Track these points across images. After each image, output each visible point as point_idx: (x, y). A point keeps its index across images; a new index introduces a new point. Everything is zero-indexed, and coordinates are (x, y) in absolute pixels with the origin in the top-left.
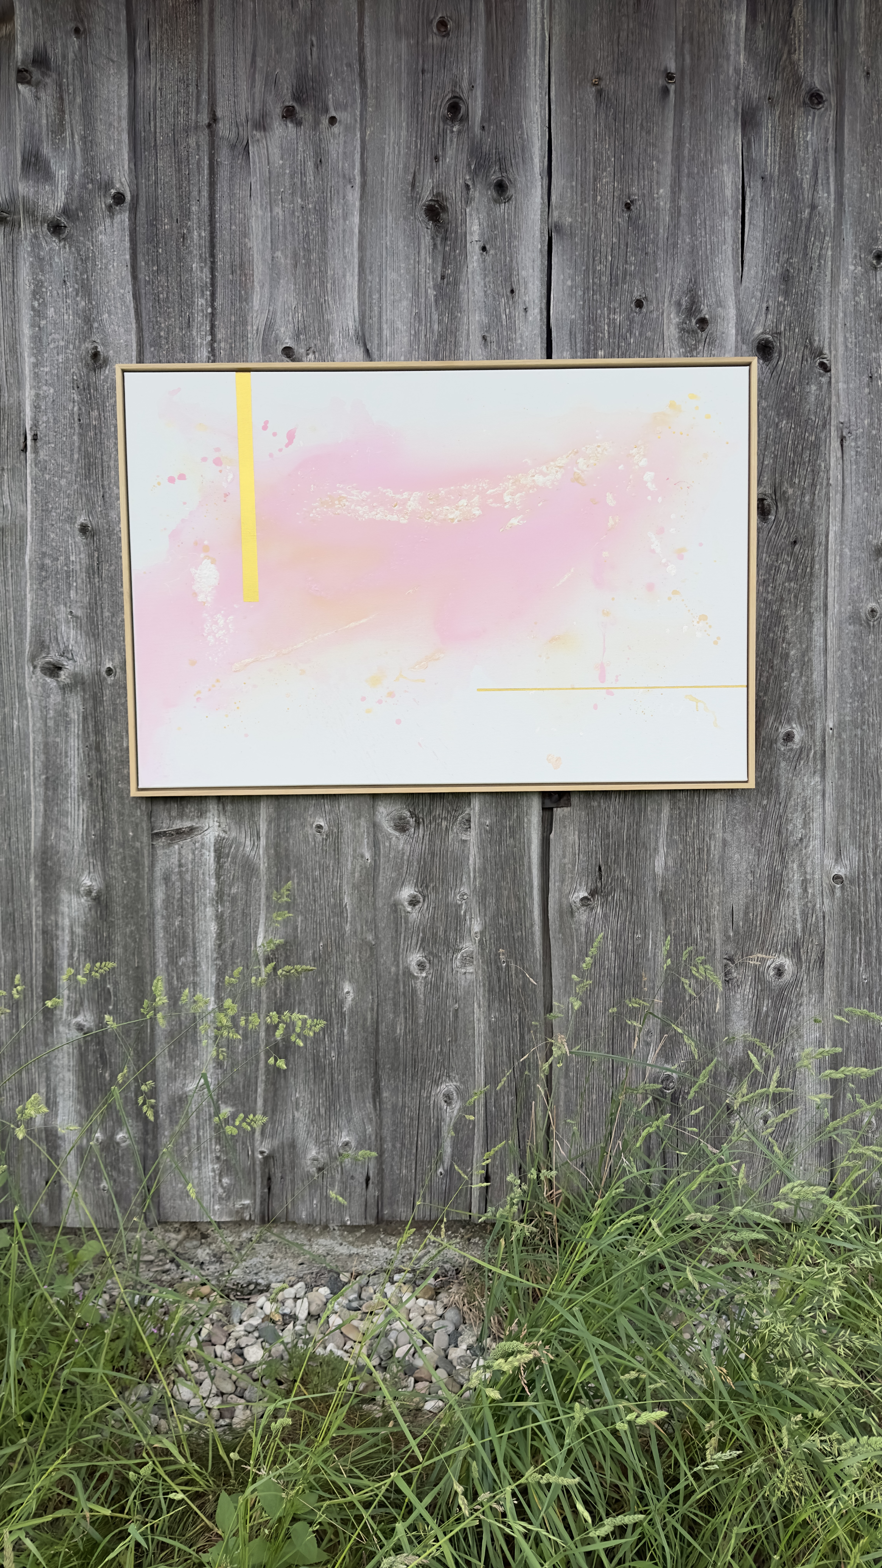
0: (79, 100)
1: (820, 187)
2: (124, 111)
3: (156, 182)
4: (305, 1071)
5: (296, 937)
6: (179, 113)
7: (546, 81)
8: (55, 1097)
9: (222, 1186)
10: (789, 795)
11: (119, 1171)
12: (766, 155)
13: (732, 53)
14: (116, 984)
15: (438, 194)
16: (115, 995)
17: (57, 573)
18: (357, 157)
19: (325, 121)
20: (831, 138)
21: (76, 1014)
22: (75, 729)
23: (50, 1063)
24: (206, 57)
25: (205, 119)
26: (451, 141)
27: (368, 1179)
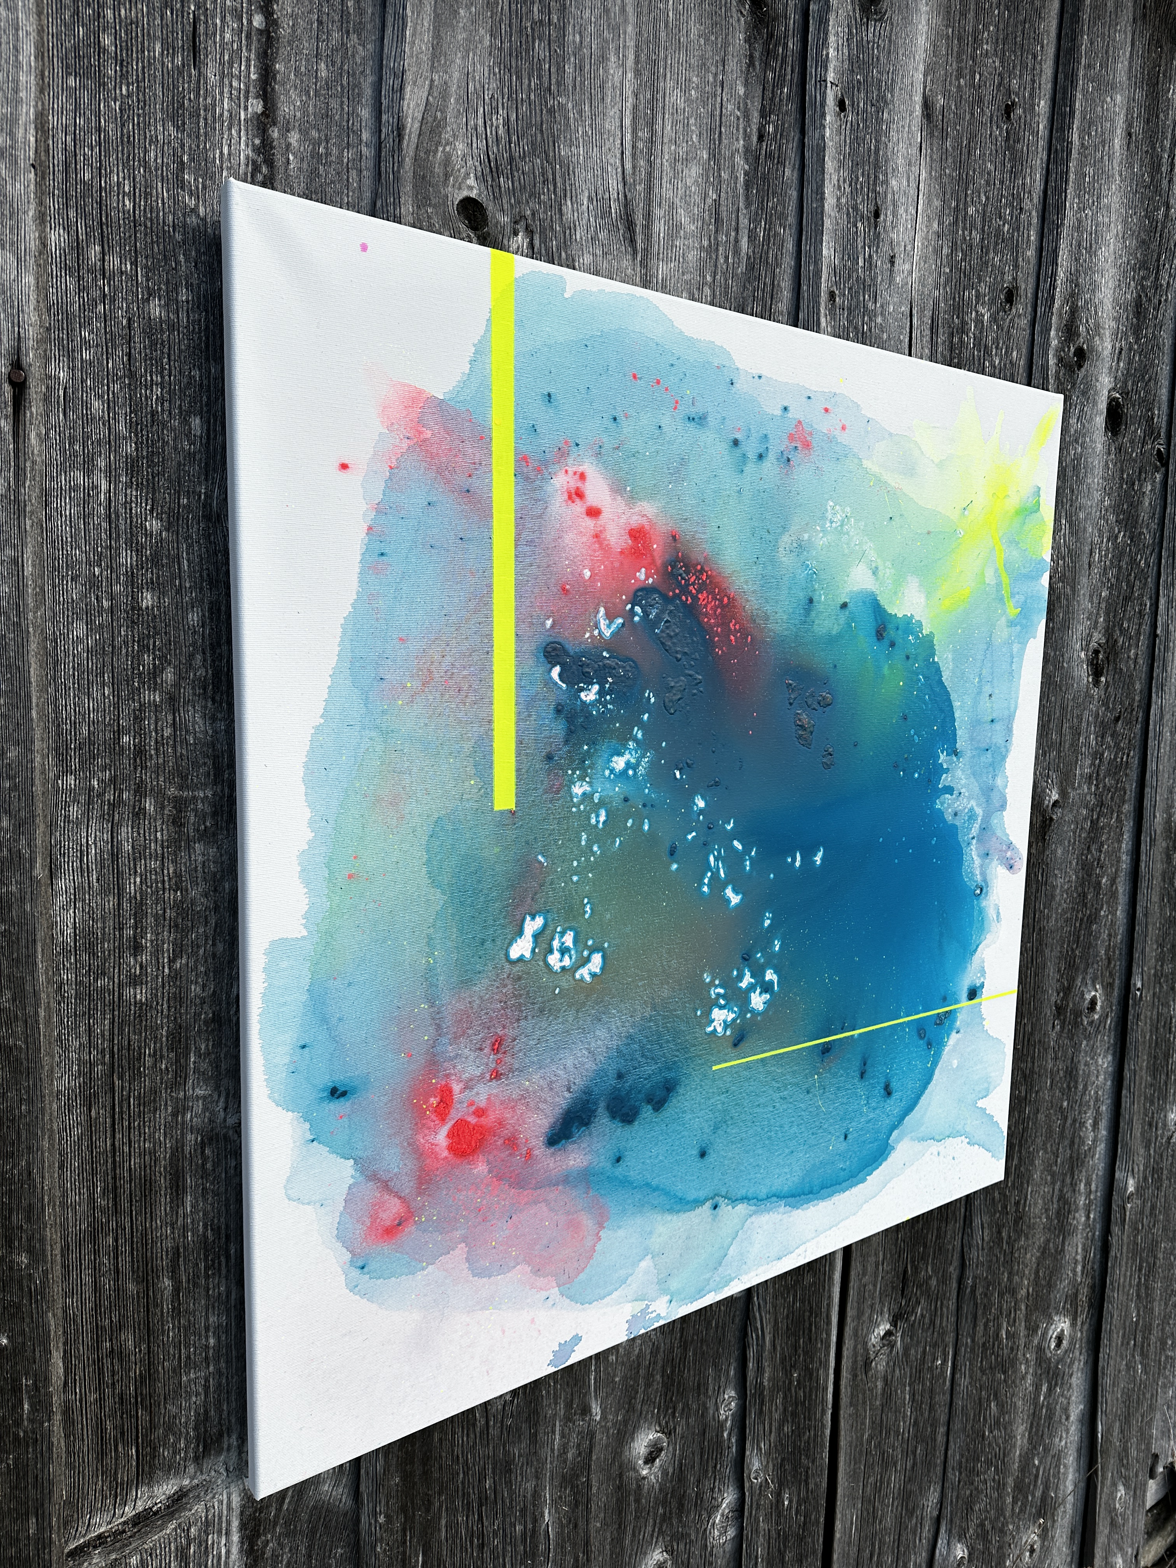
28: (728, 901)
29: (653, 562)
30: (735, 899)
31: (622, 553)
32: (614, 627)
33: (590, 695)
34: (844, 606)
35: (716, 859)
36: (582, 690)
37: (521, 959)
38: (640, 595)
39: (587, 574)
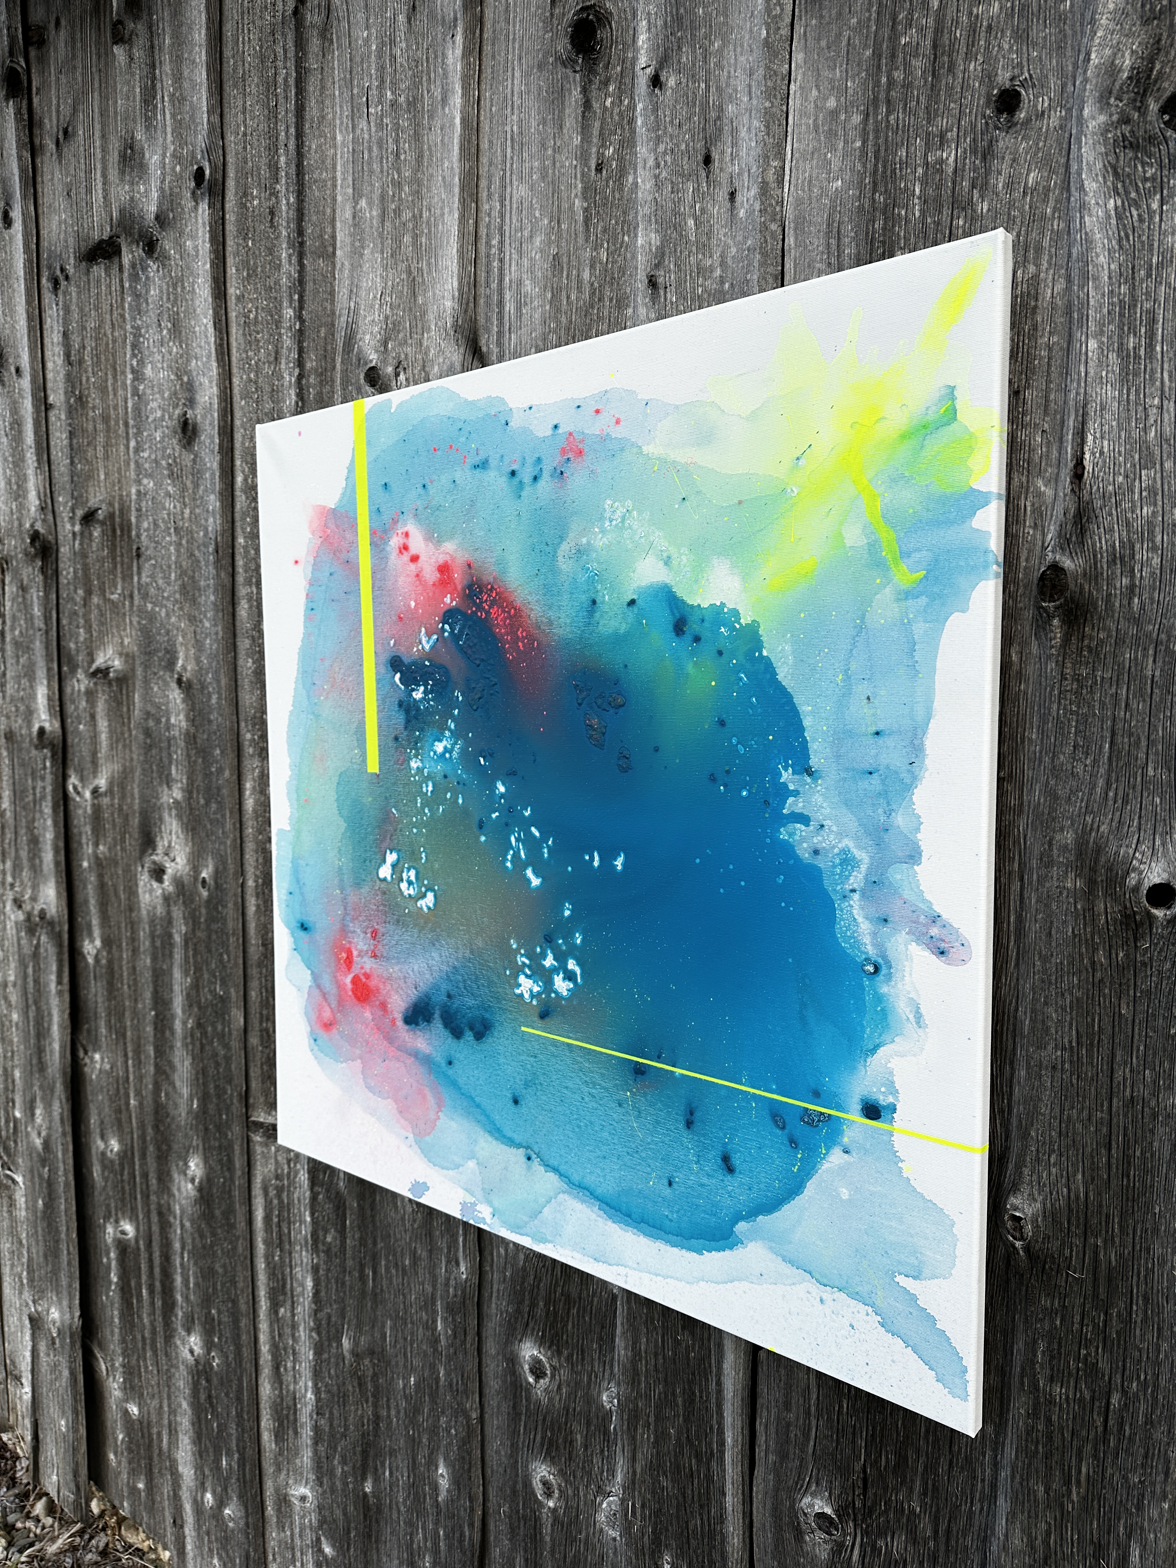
0: (168, 40)
11: (227, 1555)
28: (529, 881)
29: (456, 589)
30: (536, 882)
31: (434, 585)
32: (431, 642)
33: (418, 695)
34: (632, 602)
35: (518, 840)
36: (413, 690)
37: (385, 880)
38: (449, 616)
39: (413, 604)
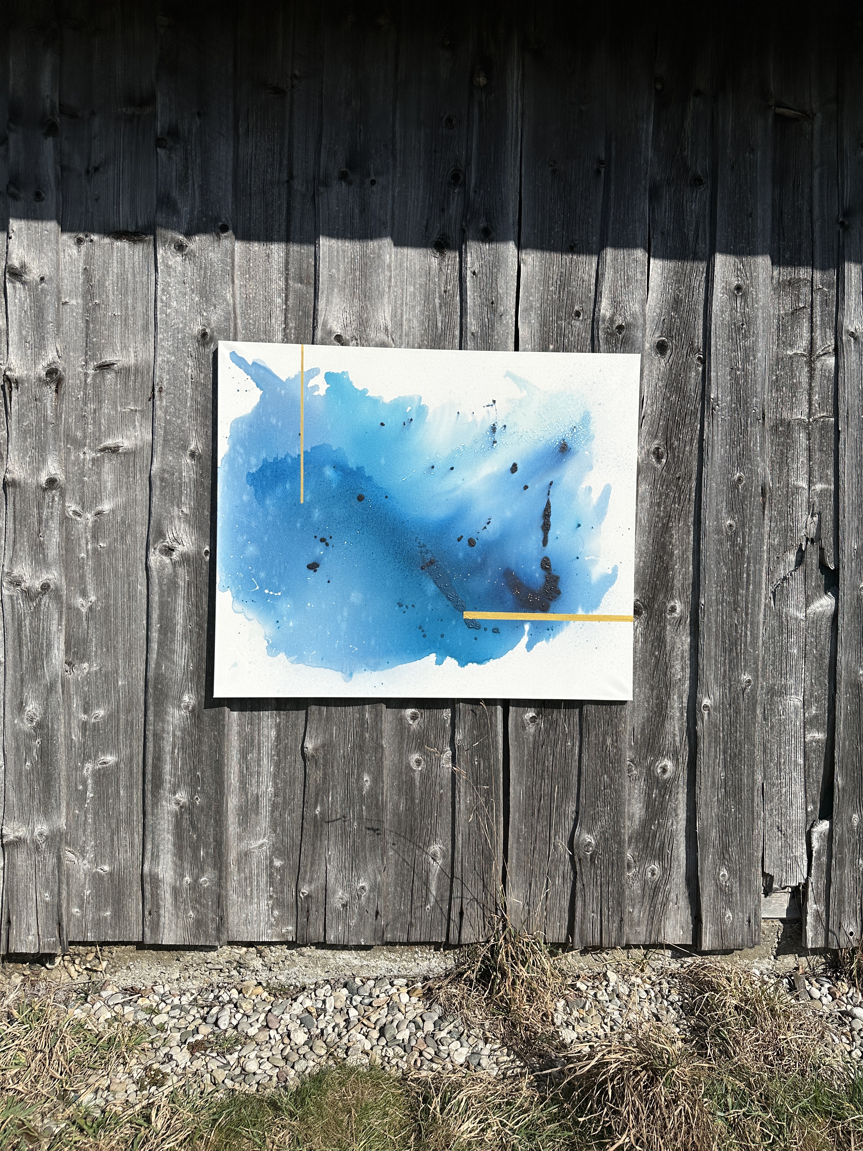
0: (198, 161)
1: (700, 241)
2: (230, 169)
3: (250, 218)
4: (336, 836)
5: (331, 741)
6: (267, 172)
7: (518, 163)
8: (158, 852)
9: (273, 916)
10: (673, 649)
11: (201, 904)
12: (665, 217)
13: (643, 149)
14: (203, 772)
15: (444, 234)
16: (202, 780)
17: (173, 484)
18: (389, 207)
19: (368, 181)
20: (707, 208)
21: (175, 793)
22: (181, 592)
23: (156, 827)
24: (287, 135)
25: (285, 177)
26: (453, 199)
27: (377, 913)
